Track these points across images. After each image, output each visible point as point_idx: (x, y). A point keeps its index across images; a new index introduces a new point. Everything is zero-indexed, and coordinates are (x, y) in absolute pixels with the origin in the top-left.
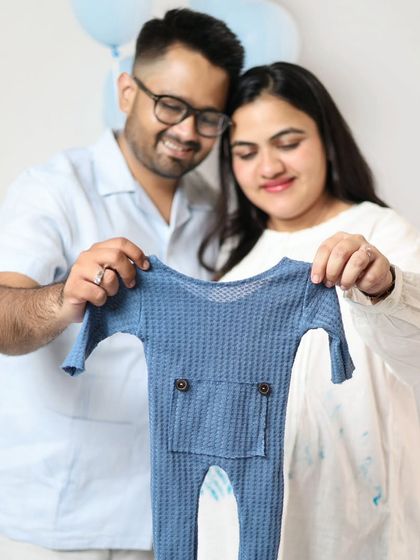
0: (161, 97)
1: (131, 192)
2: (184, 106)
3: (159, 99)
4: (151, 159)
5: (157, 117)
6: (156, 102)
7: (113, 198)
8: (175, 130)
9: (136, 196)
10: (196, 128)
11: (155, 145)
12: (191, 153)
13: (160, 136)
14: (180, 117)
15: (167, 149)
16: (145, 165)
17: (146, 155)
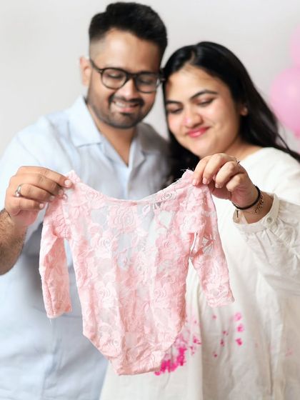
0: (104, 70)
1: (99, 144)
2: (124, 74)
3: (102, 72)
4: (108, 117)
5: (105, 85)
6: (102, 74)
7: (84, 148)
8: (120, 93)
9: (102, 146)
10: (136, 88)
11: (109, 107)
12: (137, 108)
13: (111, 99)
14: (122, 82)
15: (118, 108)
16: (105, 122)
17: (104, 115)
